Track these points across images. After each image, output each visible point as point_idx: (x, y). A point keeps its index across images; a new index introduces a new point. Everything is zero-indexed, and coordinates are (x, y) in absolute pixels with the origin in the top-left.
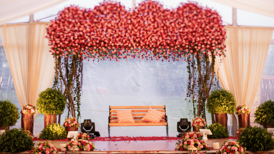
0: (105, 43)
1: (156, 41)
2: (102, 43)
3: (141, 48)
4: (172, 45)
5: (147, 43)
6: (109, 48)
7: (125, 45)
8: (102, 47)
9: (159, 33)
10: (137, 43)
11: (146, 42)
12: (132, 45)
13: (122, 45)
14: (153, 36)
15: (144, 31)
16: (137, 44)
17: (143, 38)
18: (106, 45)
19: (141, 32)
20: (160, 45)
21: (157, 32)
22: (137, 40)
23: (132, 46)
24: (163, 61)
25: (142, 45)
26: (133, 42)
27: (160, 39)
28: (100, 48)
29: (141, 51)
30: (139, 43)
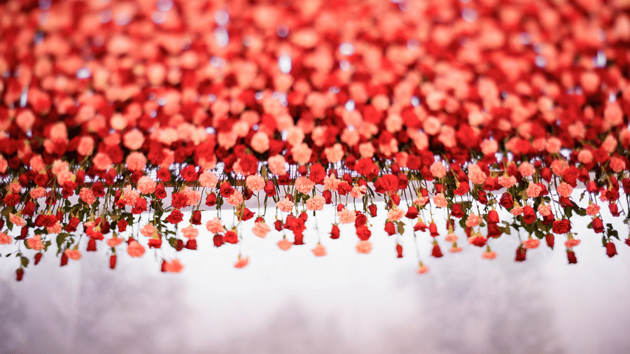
0: (76, 131)
1: (452, 105)
2: (58, 131)
3: (348, 163)
4: (577, 130)
5: (394, 123)
6: (104, 163)
7: (227, 141)
8: (48, 159)
9: (470, 52)
10: (318, 122)
11: (385, 114)
12: (276, 135)
13: (200, 135)
14: (430, 77)
15: (363, 48)
16: (319, 132)
17: (358, 91)
18: (85, 145)
19: (346, 49)
20: (489, 129)
21: (455, 47)
22: (318, 102)
23: (279, 146)
24: (521, 256)
25: (351, 135)
26: (285, 120)
27: (488, 89)
28: (36, 164)
29: (348, 178)
30: (332, 119)
